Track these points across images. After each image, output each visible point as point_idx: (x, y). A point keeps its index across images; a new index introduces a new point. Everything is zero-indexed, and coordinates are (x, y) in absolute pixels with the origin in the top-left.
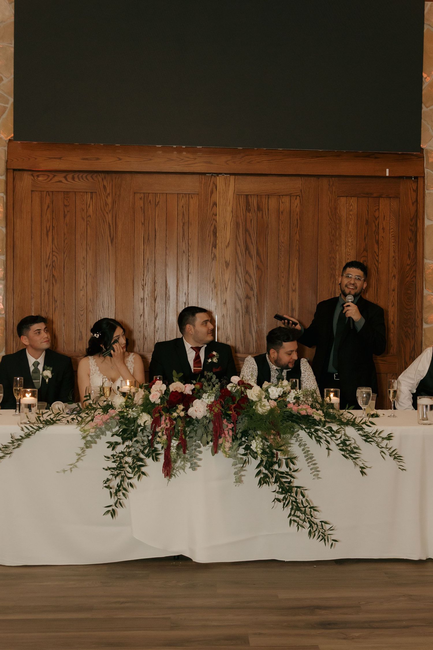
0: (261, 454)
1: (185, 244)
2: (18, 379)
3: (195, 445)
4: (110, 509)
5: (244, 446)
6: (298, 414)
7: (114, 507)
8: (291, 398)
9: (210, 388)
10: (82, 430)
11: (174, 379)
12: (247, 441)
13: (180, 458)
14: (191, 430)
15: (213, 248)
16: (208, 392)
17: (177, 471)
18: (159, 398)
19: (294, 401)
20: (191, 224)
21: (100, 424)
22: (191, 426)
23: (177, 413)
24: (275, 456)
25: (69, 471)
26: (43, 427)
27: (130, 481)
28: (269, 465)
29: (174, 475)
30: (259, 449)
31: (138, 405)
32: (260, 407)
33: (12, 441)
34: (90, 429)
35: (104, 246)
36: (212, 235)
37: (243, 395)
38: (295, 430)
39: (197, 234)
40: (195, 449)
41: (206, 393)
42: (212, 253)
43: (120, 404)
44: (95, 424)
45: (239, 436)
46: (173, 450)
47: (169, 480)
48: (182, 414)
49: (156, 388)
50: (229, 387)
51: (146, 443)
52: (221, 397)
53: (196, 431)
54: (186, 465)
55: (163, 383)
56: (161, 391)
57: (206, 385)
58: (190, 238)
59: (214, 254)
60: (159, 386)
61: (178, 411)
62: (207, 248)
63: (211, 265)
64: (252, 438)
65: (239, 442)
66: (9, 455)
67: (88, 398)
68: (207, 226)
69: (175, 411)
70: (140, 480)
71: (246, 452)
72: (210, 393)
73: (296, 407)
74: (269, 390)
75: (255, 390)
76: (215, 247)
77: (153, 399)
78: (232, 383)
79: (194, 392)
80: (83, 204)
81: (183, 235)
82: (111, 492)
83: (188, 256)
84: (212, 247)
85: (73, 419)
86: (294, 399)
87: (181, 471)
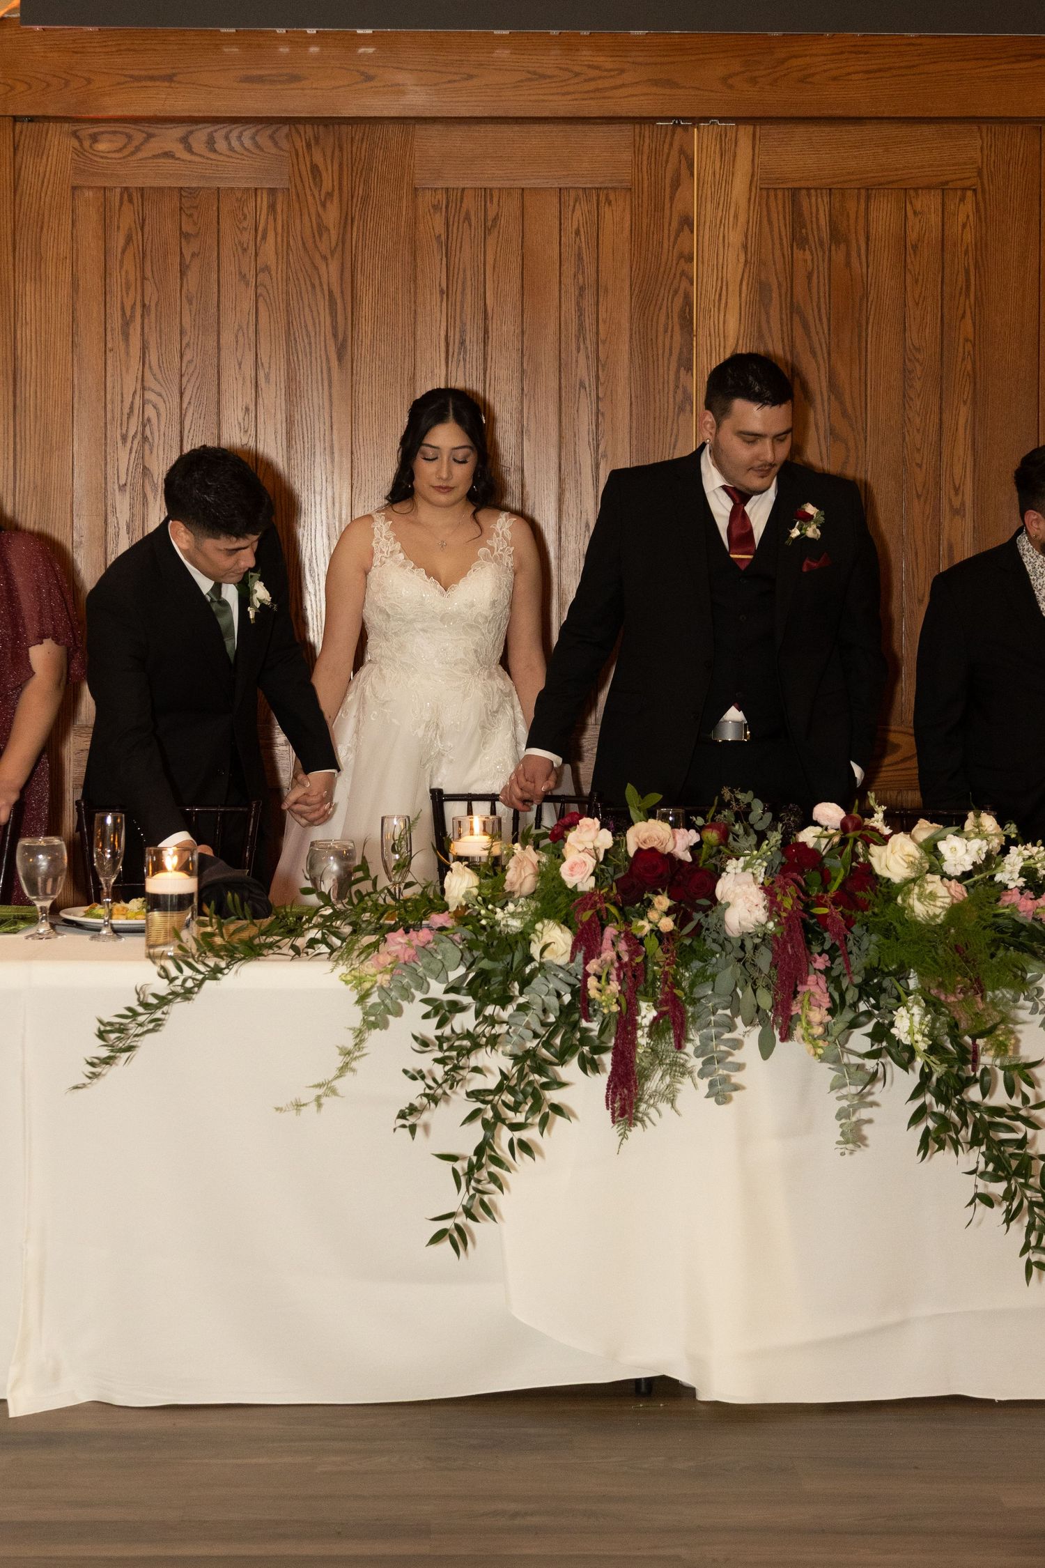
0: (925, 1051)
1: (587, 358)
2: (109, 820)
3: (717, 1024)
4: (448, 1224)
5: (869, 1028)
6: (1037, 925)
7: (462, 1220)
8: (1011, 872)
9: (753, 839)
10: (349, 978)
11: (633, 814)
12: (876, 1012)
13: (661, 1064)
14: (696, 976)
15: (682, 372)
16: (745, 855)
17: (649, 1106)
18: (592, 875)
19: (1021, 882)
20: (606, 290)
21: (407, 958)
22: (696, 965)
23: (650, 922)
24: (970, 1057)
25: (313, 1106)
26: (227, 967)
27: (517, 1135)
28: (951, 1088)
29: (642, 1121)
30: (918, 1037)
31: (520, 897)
32: (919, 899)
33: (129, 1009)
34: (375, 975)
35: (314, 371)
36: (677, 328)
37: (854, 864)
38: (1029, 975)
39: (626, 325)
40: (718, 1037)
41: (738, 859)
42: (677, 387)
43: (463, 892)
44: (389, 959)
45: (851, 996)
46: (642, 1040)
47: (624, 1136)
48: (667, 924)
49: (581, 842)
50: (808, 836)
51: (552, 1019)
52: (785, 869)
53: (713, 977)
54: (678, 1086)
55: (602, 827)
56: (595, 849)
57: (741, 832)
58: (602, 336)
59: (685, 391)
60: (592, 834)
61: (653, 915)
62: (661, 371)
63: (675, 431)
64: (894, 1001)
65: (848, 1015)
66: (127, 1054)
67: (360, 874)
68: (660, 298)
69: (642, 916)
70: (549, 1132)
71: (875, 1047)
72: (753, 857)
73: (1030, 902)
74: (942, 846)
75: (898, 848)
76: (689, 369)
77: (574, 878)
78: (816, 824)
79: (697, 852)
80: (245, 229)
81: (581, 326)
82: (455, 1172)
83: (598, 397)
84: (678, 371)
85: (312, 943)
86: (1021, 875)
87: (664, 1107)
